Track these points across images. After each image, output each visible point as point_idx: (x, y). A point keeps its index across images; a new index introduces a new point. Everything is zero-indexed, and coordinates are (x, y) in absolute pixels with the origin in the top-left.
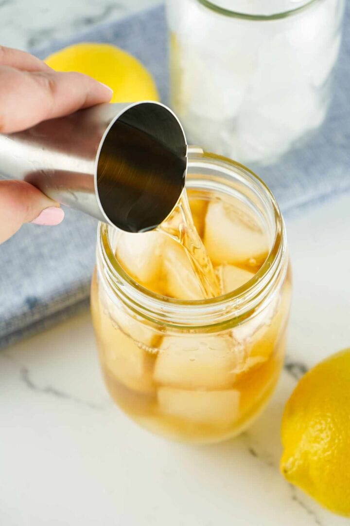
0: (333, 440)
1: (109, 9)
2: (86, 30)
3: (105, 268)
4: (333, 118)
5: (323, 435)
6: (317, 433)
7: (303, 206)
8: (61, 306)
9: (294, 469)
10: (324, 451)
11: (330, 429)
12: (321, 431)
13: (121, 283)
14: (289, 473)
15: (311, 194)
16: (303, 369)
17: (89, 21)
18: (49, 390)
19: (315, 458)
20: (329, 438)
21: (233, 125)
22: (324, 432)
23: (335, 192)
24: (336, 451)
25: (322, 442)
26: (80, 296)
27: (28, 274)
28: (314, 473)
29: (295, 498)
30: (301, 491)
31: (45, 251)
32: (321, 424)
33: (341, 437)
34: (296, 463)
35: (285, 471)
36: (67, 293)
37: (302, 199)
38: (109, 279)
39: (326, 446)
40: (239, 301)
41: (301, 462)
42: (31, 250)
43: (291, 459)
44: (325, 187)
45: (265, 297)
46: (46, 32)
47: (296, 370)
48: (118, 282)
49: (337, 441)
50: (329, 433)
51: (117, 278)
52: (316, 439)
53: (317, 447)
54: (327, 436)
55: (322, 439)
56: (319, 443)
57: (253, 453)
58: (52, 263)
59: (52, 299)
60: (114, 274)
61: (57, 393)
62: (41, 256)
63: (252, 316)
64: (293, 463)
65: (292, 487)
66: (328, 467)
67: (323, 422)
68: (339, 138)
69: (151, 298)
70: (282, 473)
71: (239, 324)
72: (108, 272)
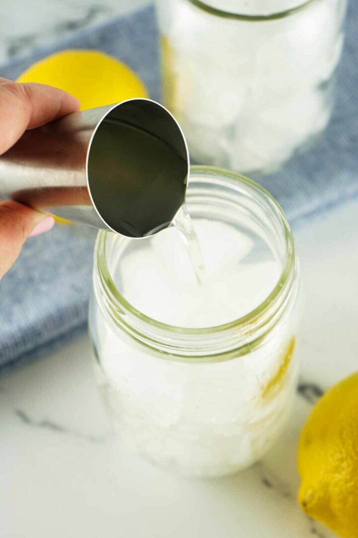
0: (355, 469)
1: (92, 13)
2: (69, 36)
3: (103, 296)
4: (335, 121)
5: (345, 464)
6: (338, 462)
7: (309, 216)
8: (54, 333)
9: (314, 502)
10: (346, 482)
11: (352, 458)
12: (342, 460)
13: (123, 313)
14: (309, 506)
15: (316, 202)
17: (72, 26)
19: (337, 490)
20: (351, 468)
23: (343, 200)
25: (343, 472)
26: (75, 322)
27: (18, 300)
28: (336, 506)
29: (314, 531)
30: (322, 524)
31: (36, 274)
32: (341, 452)
34: (316, 496)
35: (304, 504)
36: (59, 317)
37: (307, 207)
38: (109, 308)
39: (348, 477)
40: (251, 327)
41: (321, 494)
43: (310, 491)
44: (331, 194)
46: (27, 40)
48: (118, 311)
50: (350, 462)
51: (118, 307)
52: (337, 470)
53: (338, 477)
54: (349, 466)
55: (343, 469)
56: (339, 473)
57: (267, 483)
58: (44, 288)
59: (45, 326)
60: (115, 304)
61: (54, 427)
62: (30, 280)
64: (312, 496)
65: (311, 519)
66: (350, 499)
67: (343, 451)
68: (344, 141)
69: (154, 327)
70: (301, 506)
71: (251, 350)
72: (107, 301)
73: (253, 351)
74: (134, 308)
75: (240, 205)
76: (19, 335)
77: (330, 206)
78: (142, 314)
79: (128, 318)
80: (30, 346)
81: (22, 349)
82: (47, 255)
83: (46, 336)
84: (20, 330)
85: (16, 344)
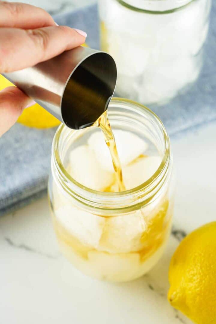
0: (201, 281)
1: (64, 6)
4: (204, 76)
5: (195, 278)
6: (191, 276)
7: (185, 131)
8: (30, 193)
9: (177, 299)
10: (196, 288)
11: (200, 274)
12: (194, 275)
13: (66, 181)
14: (174, 301)
15: (190, 123)
16: (184, 235)
18: (22, 246)
19: (190, 292)
20: (199, 280)
21: (141, 80)
22: (196, 276)
23: (205, 122)
24: (203, 288)
25: (194, 282)
26: (42, 187)
27: (10, 173)
28: (189, 302)
29: (177, 317)
30: (181, 313)
31: (21, 158)
32: (194, 270)
33: (206, 279)
34: (178, 295)
35: (171, 300)
36: (34, 184)
37: (183, 127)
38: (59, 178)
39: (197, 285)
40: (141, 193)
41: (181, 294)
42: (12, 158)
43: (174, 293)
44: (199, 119)
45: (159, 190)
47: (179, 235)
48: (64, 180)
49: (203, 281)
50: (199, 276)
51: (64, 178)
52: (190, 280)
53: (191, 285)
54: (198, 278)
55: (194, 280)
56: (192, 282)
57: (151, 287)
58: (25, 166)
59: (25, 189)
60: (62, 176)
61: (28, 249)
62: (18, 161)
63: (149, 203)
64: (176, 295)
65: (176, 310)
66: (198, 298)
67: (195, 269)
68: (208, 88)
69: (85, 191)
70: (169, 301)
71: (141, 207)
72: (58, 174)
73: (143, 208)
74: (73, 179)
75: (140, 121)
76: (9, 193)
77: (197, 126)
78: (77, 183)
79: (70, 185)
80: (15, 200)
81: (10, 202)
82: (28, 147)
83: (25, 195)
84: (10, 190)
85: (7, 199)
